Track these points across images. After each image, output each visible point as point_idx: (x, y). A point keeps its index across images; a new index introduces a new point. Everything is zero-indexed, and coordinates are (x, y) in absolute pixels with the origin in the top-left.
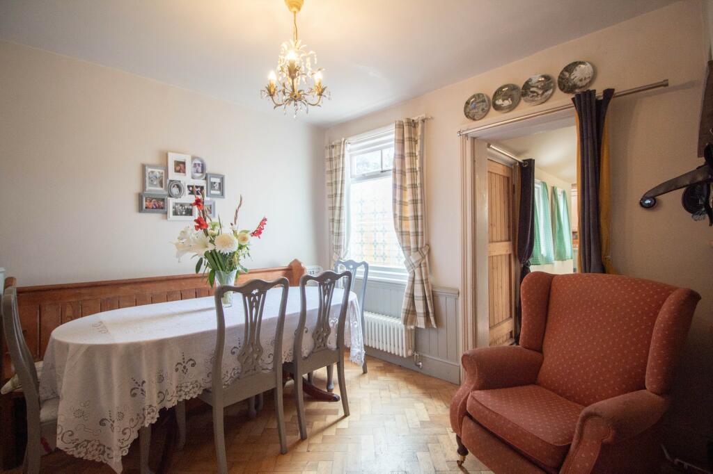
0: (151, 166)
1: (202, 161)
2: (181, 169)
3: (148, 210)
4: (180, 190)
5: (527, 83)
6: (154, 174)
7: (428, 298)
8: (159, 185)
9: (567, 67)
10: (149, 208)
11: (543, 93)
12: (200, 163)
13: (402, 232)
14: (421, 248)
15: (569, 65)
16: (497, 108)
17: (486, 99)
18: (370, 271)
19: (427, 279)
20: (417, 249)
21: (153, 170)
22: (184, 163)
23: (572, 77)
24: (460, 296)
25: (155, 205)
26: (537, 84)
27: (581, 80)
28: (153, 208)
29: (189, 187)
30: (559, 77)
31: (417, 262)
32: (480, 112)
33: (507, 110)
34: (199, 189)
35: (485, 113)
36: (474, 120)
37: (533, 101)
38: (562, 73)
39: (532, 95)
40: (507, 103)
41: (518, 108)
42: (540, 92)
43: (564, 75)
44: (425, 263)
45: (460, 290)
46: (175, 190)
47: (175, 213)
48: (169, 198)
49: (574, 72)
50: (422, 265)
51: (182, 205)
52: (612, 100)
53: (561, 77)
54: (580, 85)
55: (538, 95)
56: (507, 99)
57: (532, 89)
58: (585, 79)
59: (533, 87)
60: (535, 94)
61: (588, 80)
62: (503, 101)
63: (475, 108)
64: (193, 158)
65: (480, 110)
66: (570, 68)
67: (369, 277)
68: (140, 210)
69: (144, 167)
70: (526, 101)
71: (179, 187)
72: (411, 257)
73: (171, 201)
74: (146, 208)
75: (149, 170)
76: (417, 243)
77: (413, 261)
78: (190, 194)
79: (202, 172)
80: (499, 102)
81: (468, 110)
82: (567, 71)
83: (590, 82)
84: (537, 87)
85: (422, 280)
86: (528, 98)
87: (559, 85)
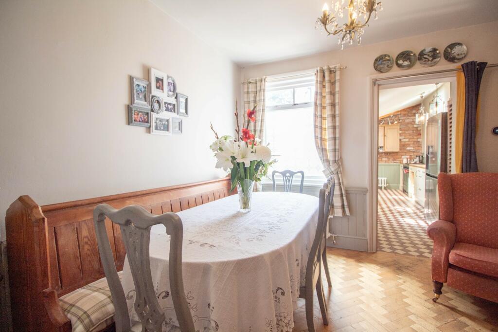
0: (137, 79)
1: (173, 81)
2: (160, 86)
3: (136, 122)
4: (160, 106)
5: (422, 51)
6: (140, 87)
7: (344, 195)
8: (143, 99)
9: (450, 45)
10: (137, 121)
11: (432, 60)
12: (172, 82)
13: (322, 149)
14: (338, 161)
15: (452, 44)
16: (399, 66)
17: (391, 59)
18: (305, 179)
19: (343, 183)
20: (335, 161)
21: (139, 83)
22: (162, 80)
23: (453, 52)
24: (368, 192)
25: (141, 118)
26: (429, 53)
27: (458, 55)
28: (140, 121)
29: (165, 103)
30: (445, 51)
31: (335, 170)
32: (386, 67)
33: (406, 68)
34: (172, 107)
35: (390, 68)
36: (381, 72)
37: (425, 64)
38: (446, 49)
39: (425, 60)
40: (406, 63)
41: (414, 67)
42: (430, 59)
43: (447, 50)
44: (341, 171)
45: (368, 189)
46: (156, 105)
47: (156, 128)
48: (152, 113)
49: (454, 49)
50: (339, 173)
51: (161, 120)
52: (486, 68)
53: (446, 52)
54: (458, 58)
55: (429, 60)
56: (406, 61)
57: (425, 56)
58: (461, 54)
59: (425, 55)
60: (427, 60)
61: (463, 56)
62: (403, 61)
63: (381, 64)
64: (168, 77)
65: (386, 66)
66: (452, 46)
67: (305, 184)
68: (130, 121)
69: (131, 79)
70: (421, 63)
71: (158, 102)
72: (331, 167)
73: (153, 116)
74: (135, 120)
75: (136, 82)
76: (335, 157)
77: (333, 169)
78: (166, 110)
79: (174, 92)
80: (400, 62)
81: (376, 65)
82: (450, 48)
83: (465, 56)
84: (429, 55)
85: (340, 183)
86: (422, 62)
87: (444, 56)
